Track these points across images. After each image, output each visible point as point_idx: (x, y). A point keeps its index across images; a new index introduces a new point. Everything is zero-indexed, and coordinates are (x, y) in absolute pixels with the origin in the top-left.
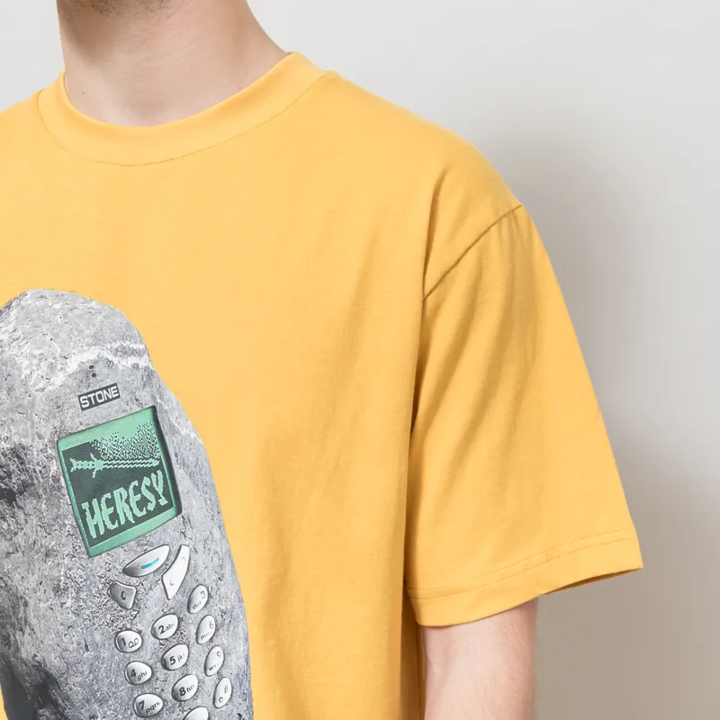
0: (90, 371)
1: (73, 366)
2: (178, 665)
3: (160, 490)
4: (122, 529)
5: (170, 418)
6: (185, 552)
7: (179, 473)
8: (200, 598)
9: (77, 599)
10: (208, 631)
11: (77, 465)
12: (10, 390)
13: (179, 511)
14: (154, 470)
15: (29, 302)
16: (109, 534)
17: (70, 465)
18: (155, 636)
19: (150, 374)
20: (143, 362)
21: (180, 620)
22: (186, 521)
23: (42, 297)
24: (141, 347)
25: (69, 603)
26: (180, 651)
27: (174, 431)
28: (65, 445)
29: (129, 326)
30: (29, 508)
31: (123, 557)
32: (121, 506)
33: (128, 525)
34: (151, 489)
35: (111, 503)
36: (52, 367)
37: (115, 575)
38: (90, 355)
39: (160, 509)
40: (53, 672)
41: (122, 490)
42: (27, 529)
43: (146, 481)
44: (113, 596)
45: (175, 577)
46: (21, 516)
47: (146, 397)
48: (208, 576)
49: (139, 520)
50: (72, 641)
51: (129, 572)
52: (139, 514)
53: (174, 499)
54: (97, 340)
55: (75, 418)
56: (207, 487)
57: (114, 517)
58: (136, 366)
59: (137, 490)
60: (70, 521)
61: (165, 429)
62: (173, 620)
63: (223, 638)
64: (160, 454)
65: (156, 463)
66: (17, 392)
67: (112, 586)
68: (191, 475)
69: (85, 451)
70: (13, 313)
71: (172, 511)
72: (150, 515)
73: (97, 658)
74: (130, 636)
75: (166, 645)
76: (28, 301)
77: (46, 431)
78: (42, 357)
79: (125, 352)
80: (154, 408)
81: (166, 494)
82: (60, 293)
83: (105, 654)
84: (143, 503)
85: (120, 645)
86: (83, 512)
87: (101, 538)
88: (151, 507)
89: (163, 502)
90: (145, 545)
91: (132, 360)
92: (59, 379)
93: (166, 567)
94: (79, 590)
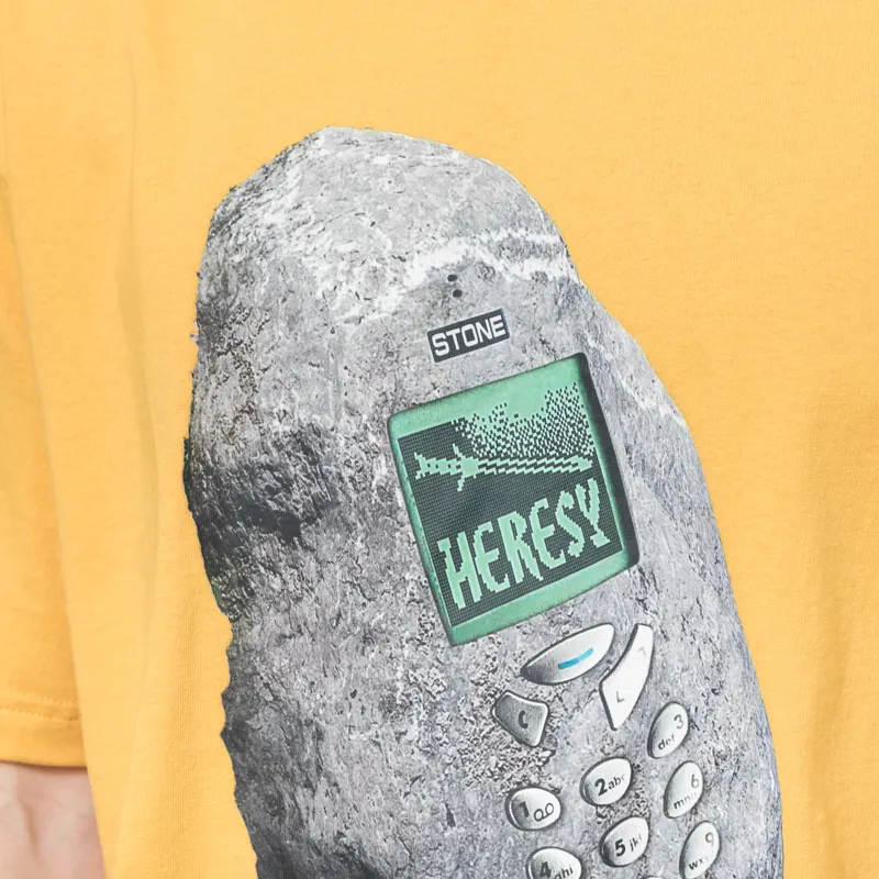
0: (450, 286)
1: (416, 275)
2: (629, 857)
3: (593, 517)
4: (517, 591)
6: (644, 638)
7: (633, 483)
8: (672, 729)
9: (431, 725)
10: (687, 790)
11: (428, 466)
12: (293, 320)
13: (633, 558)
14: (581, 478)
15: (323, 152)
16: (491, 600)
17: (413, 467)
18: (588, 799)
19: (570, 294)
20: (556, 269)
21: (635, 769)
22: (647, 578)
23: (349, 143)
24: (552, 240)
25: (414, 732)
26: (633, 830)
27: (624, 402)
28: (404, 427)
29: (523, 202)
30: (326, 550)
31: (521, 645)
32: (514, 548)
33: (530, 584)
34: (575, 514)
35: (492, 541)
36: (375, 276)
37: (505, 679)
38: (450, 254)
39: (592, 555)
40: (380, 865)
41: (514, 516)
42: (322, 591)
43: (565, 500)
44: (501, 721)
45: (626, 685)
46: (310, 566)
47: (563, 338)
48: (690, 686)
49: (552, 576)
50: (419, 808)
51: (534, 674)
52: (552, 563)
53: (624, 536)
54: (462, 226)
55: (422, 375)
57: (501, 568)
58: (540, 278)
59: (547, 517)
60: (414, 574)
61: (605, 399)
62: (621, 768)
63: (717, 807)
64: (594, 446)
65: (585, 465)
66: (309, 323)
67: (500, 701)
68: (658, 490)
69: (444, 439)
70: (293, 173)
71: (618, 559)
72: (573, 565)
73: (472, 839)
74: (536, 798)
75: (609, 818)
76: (321, 149)
77: (366, 401)
78: (355, 258)
79: (518, 251)
80: (581, 359)
81: (606, 523)
82: (386, 135)
83: (489, 832)
84: (559, 542)
85: (518, 813)
86: (439, 558)
87: (474, 609)
88: (575, 549)
89: (600, 540)
90: (564, 623)
91: (533, 265)
92: (390, 300)
93: (609, 665)
94: (433, 708)
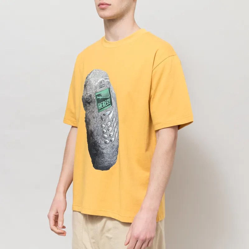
0: (101, 82)
1: (99, 82)
2: (110, 130)
3: (109, 101)
4: (103, 108)
5: (111, 90)
6: (112, 112)
7: (112, 99)
8: (114, 120)
9: (96, 119)
10: (115, 125)
11: (98, 97)
12: (90, 85)
13: (112, 105)
14: (109, 98)
16: (102, 109)
17: (97, 97)
18: (107, 125)
19: (109, 82)
20: (108, 80)
21: (111, 123)
22: (113, 107)
23: (96, 70)
24: (108, 78)
25: (95, 120)
26: (111, 128)
27: (112, 92)
28: (96, 94)
29: (107, 74)
30: (91, 105)
31: (103, 112)
32: (104, 104)
33: (104, 107)
34: (108, 101)
35: (102, 104)
36: (96, 82)
37: (102, 115)
38: (101, 80)
39: (109, 105)
40: (93, 131)
41: (104, 102)
42: (91, 108)
43: (107, 100)
44: (101, 119)
45: (111, 116)
46: (90, 106)
47: (108, 86)
48: (115, 116)
49: (106, 107)
50: (95, 126)
51: (104, 115)
52: (106, 105)
53: (111, 103)
54: (102, 77)
55: (98, 90)
56: (116, 101)
57: (102, 106)
58: (107, 81)
59: (106, 102)
60: (96, 107)
61: (110, 91)
62: (110, 123)
63: (117, 127)
64: (109, 96)
65: (109, 97)
66: (91, 86)
67: (101, 117)
68: (114, 99)
69: (99, 95)
70: (92, 73)
71: (111, 105)
72: (108, 106)
73: (98, 129)
74: (103, 125)
75: (109, 127)
76: (94, 71)
77: (94, 92)
78: (95, 80)
79: (106, 79)
80: (109, 88)
81: (110, 102)
83: (100, 128)
84: (107, 104)
85: (102, 126)
86: (98, 105)
87: (100, 109)
88: (108, 104)
89: (110, 103)
90: (107, 111)
91: (107, 80)
92: (97, 83)
93: (109, 114)
94: (97, 118)
